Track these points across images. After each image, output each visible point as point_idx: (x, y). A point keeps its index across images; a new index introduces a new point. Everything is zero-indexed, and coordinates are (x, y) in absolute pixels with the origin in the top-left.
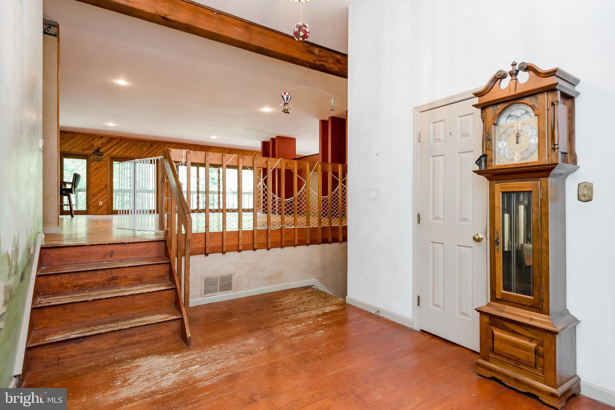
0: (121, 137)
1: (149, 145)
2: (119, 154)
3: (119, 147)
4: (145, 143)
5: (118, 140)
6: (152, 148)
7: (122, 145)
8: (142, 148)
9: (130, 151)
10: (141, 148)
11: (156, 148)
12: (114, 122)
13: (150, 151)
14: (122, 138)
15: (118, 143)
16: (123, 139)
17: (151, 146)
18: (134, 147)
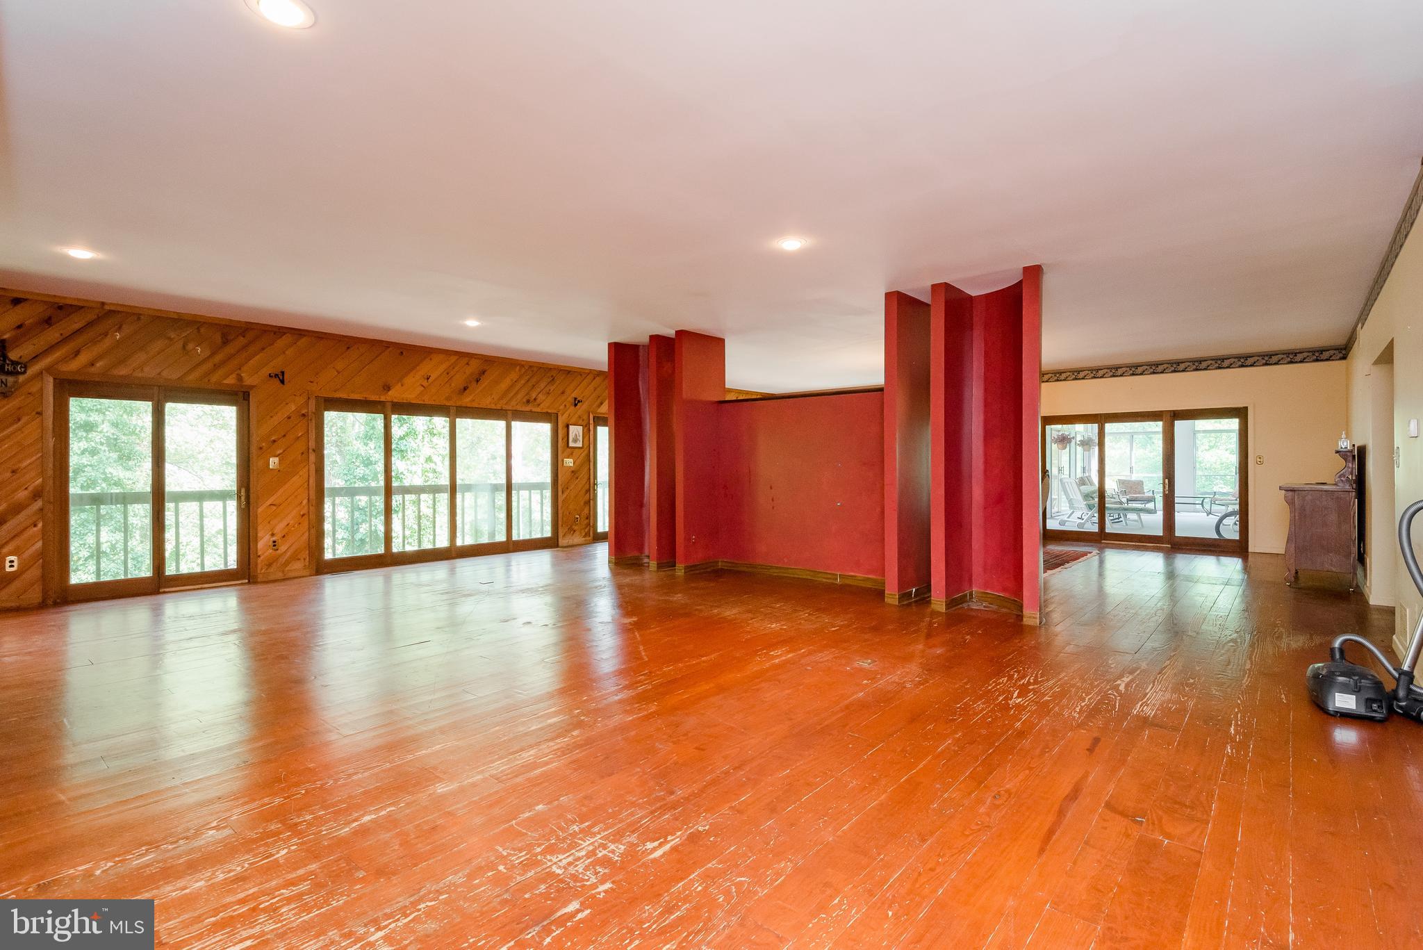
0: (103, 304)
1: (218, 338)
2: (93, 370)
3: (94, 342)
4: (202, 330)
5: (91, 316)
6: (229, 349)
7: (106, 334)
8: (190, 346)
9: (142, 356)
10: (184, 347)
11: (244, 347)
12: (93, 245)
13: (218, 358)
14: (107, 308)
15: (90, 324)
16: (111, 313)
17: (226, 342)
18: (158, 345)
